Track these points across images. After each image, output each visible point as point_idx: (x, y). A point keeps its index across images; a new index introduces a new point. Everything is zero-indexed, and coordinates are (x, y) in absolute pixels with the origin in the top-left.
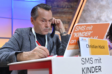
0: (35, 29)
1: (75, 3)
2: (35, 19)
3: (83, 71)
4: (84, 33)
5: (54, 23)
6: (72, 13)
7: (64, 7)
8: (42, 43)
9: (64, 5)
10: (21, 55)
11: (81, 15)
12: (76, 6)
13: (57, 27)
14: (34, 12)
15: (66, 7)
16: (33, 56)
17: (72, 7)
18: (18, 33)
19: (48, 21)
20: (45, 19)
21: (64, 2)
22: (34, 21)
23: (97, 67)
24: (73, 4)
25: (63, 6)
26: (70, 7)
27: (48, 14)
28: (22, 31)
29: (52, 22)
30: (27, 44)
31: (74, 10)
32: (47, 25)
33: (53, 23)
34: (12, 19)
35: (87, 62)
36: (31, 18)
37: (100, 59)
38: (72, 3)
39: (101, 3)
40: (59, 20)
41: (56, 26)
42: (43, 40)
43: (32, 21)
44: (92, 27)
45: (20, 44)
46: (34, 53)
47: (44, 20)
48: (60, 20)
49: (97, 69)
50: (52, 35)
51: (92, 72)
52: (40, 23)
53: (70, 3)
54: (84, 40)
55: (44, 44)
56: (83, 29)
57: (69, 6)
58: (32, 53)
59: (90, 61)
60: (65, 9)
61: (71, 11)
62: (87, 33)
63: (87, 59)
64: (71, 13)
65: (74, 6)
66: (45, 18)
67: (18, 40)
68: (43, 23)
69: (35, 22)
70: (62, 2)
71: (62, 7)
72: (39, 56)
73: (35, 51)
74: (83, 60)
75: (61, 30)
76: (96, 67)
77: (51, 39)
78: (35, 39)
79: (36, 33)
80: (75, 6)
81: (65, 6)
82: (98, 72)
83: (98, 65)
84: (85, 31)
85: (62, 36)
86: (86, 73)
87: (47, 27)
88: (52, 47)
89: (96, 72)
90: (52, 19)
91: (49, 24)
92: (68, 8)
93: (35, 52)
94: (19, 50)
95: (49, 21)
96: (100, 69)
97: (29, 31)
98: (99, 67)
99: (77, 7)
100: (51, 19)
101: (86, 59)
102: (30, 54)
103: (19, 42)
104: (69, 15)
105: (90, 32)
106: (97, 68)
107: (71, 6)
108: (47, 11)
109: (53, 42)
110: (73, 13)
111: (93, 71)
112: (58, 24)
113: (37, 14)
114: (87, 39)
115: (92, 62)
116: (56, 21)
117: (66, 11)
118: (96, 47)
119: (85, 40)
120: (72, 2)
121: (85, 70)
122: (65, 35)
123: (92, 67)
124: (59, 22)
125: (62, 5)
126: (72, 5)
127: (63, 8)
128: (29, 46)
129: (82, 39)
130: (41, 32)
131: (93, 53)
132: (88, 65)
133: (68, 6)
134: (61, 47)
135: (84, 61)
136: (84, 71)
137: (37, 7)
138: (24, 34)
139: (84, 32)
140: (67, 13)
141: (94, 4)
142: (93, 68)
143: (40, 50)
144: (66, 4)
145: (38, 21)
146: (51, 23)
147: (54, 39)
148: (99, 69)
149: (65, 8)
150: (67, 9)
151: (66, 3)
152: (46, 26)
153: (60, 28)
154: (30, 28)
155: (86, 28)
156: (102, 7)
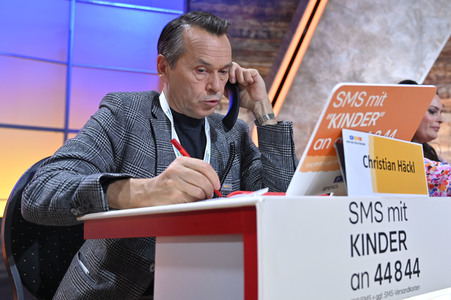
0: (171, 99)
1: (282, 24)
2: (174, 61)
3: (353, 245)
4: (359, 117)
5: (237, 83)
6: (271, 56)
7: (244, 33)
8: (195, 147)
9: (246, 29)
10: (120, 189)
11: (302, 63)
12: (284, 32)
13: (244, 94)
14: (168, 40)
15: (252, 35)
16: (163, 194)
17: (269, 35)
18: (112, 107)
19: (216, 72)
20: (206, 64)
21: (244, 18)
22: (168, 68)
23: (395, 233)
24: (275, 26)
25: (241, 31)
26: (265, 35)
27: (216, 48)
28: (126, 101)
29: (230, 77)
30: (143, 147)
31: (278, 47)
32: (211, 84)
33: (234, 81)
34: (68, 64)
35: (367, 216)
36: (159, 59)
37: (402, 205)
38: (273, 23)
39: (366, 28)
40: (252, 73)
41: (242, 93)
42: (196, 138)
43: (162, 69)
44: (385, 96)
45: (120, 147)
46: (166, 184)
47: (204, 68)
48: (256, 71)
49: (395, 241)
50: (229, 122)
51: (381, 252)
52: (191, 75)
53: (265, 24)
54: (358, 141)
55: (199, 150)
56: (359, 102)
57: (261, 34)
58: (158, 186)
59: (375, 214)
60: (249, 41)
61: (266, 47)
62: (368, 116)
63: (366, 206)
64: (268, 55)
65: (276, 33)
66: (206, 59)
67: (112, 134)
68: (200, 76)
69: (171, 72)
70: (239, 19)
71: (239, 33)
72: (185, 193)
73: (168, 176)
74: (353, 207)
75: (257, 105)
76: (391, 233)
77: (221, 135)
78: (170, 132)
79: (174, 113)
80: (280, 35)
81: (249, 32)
82: (396, 250)
83: (397, 226)
84: (364, 109)
85: (264, 124)
86: (361, 253)
87: (212, 91)
88: (225, 160)
89: (392, 250)
90: (229, 66)
91: (220, 84)
92: (256, 37)
93: (170, 181)
94: (114, 167)
95: (221, 71)
96: (403, 241)
97: (149, 103)
98: (400, 232)
99: (287, 36)
100: (227, 66)
101: (362, 204)
102: (152, 190)
103: (116, 140)
104: (261, 62)
105: (378, 113)
106: (394, 237)
107: (269, 33)
108: (216, 37)
109: (232, 148)
110: (274, 54)
111: (383, 248)
112: (250, 86)
113: (179, 45)
114: (366, 137)
115: (379, 217)
116: (244, 74)
117: (250, 49)
118: (391, 166)
119: (360, 139)
120: (271, 20)
121: (359, 245)
122: (271, 122)
123: (380, 234)
124: (252, 80)
125: (237, 28)
126: (272, 29)
127: (241, 37)
128: (151, 154)
129: (352, 138)
130: (190, 108)
131: (381, 188)
132: (369, 227)
133: (257, 31)
134: (257, 164)
135: (358, 210)
136: (357, 245)
137: (181, 22)
138: (132, 114)
139: (358, 114)
140: (256, 53)
141: (343, 28)
142: (382, 237)
143: (188, 173)
144: (253, 26)
145: (184, 68)
146: (226, 78)
147: (234, 136)
148: (401, 242)
149: (248, 37)
150: (256, 42)
151: (253, 22)
152: (210, 87)
153: (255, 100)
154: (154, 92)
155: (366, 99)
156: (366, 41)
